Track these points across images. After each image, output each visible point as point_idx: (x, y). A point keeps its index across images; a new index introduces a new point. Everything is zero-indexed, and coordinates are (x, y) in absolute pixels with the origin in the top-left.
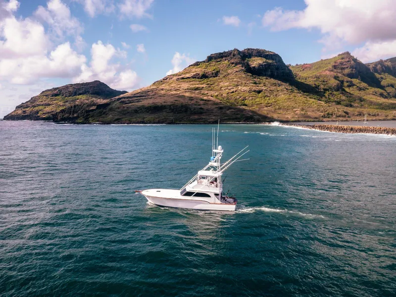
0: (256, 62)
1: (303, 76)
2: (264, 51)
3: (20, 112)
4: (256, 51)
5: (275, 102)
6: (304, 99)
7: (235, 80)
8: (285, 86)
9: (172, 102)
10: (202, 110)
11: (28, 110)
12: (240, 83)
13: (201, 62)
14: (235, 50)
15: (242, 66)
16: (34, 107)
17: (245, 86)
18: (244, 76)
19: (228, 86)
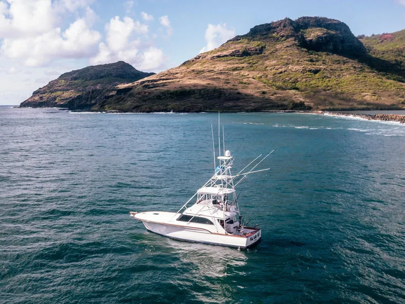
0: (313, 34)
1: (379, 50)
2: (325, 19)
3: (37, 98)
4: (314, 20)
5: (337, 84)
6: (377, 80)
7: (284, 57)
8: (352, 63)
9: (203, 86)
10: (238, 96)
11: (46, 96)
12: (291, 61)
13: (242, 36)
14: (286, 19)
15: (295, 40)
16: (52, 92)
17: (297, 64)
18: (297, 52)
19: (275, 65)
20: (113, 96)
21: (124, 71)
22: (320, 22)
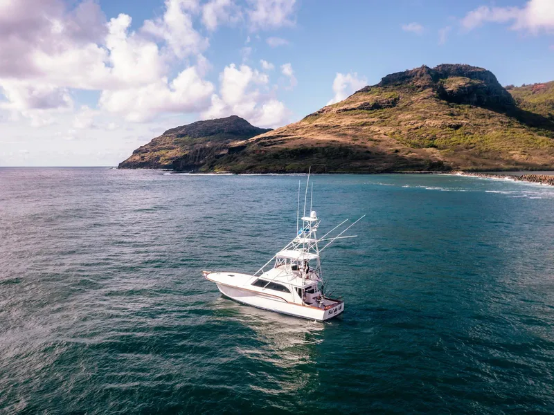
0: (454, 84)
1: (530, 103)
2: (468, 67)
3: (137, 158)
4: (455, 68)
5: (481, 141)
6: (528, 136)
7: (421, 110)
8: (499, 117)
9: (327, 143)
10: (368, 155)
11: (147, 156)
12: (429, 115)
13: (372, 87)
14: (424, 67)
15: (433, 91)
16: (155, 151)
17: (435, 119)
18: (435, 104)
19: (410, 120)
20: (223, 155)
21: (237, 127)
22: (461, 70)
